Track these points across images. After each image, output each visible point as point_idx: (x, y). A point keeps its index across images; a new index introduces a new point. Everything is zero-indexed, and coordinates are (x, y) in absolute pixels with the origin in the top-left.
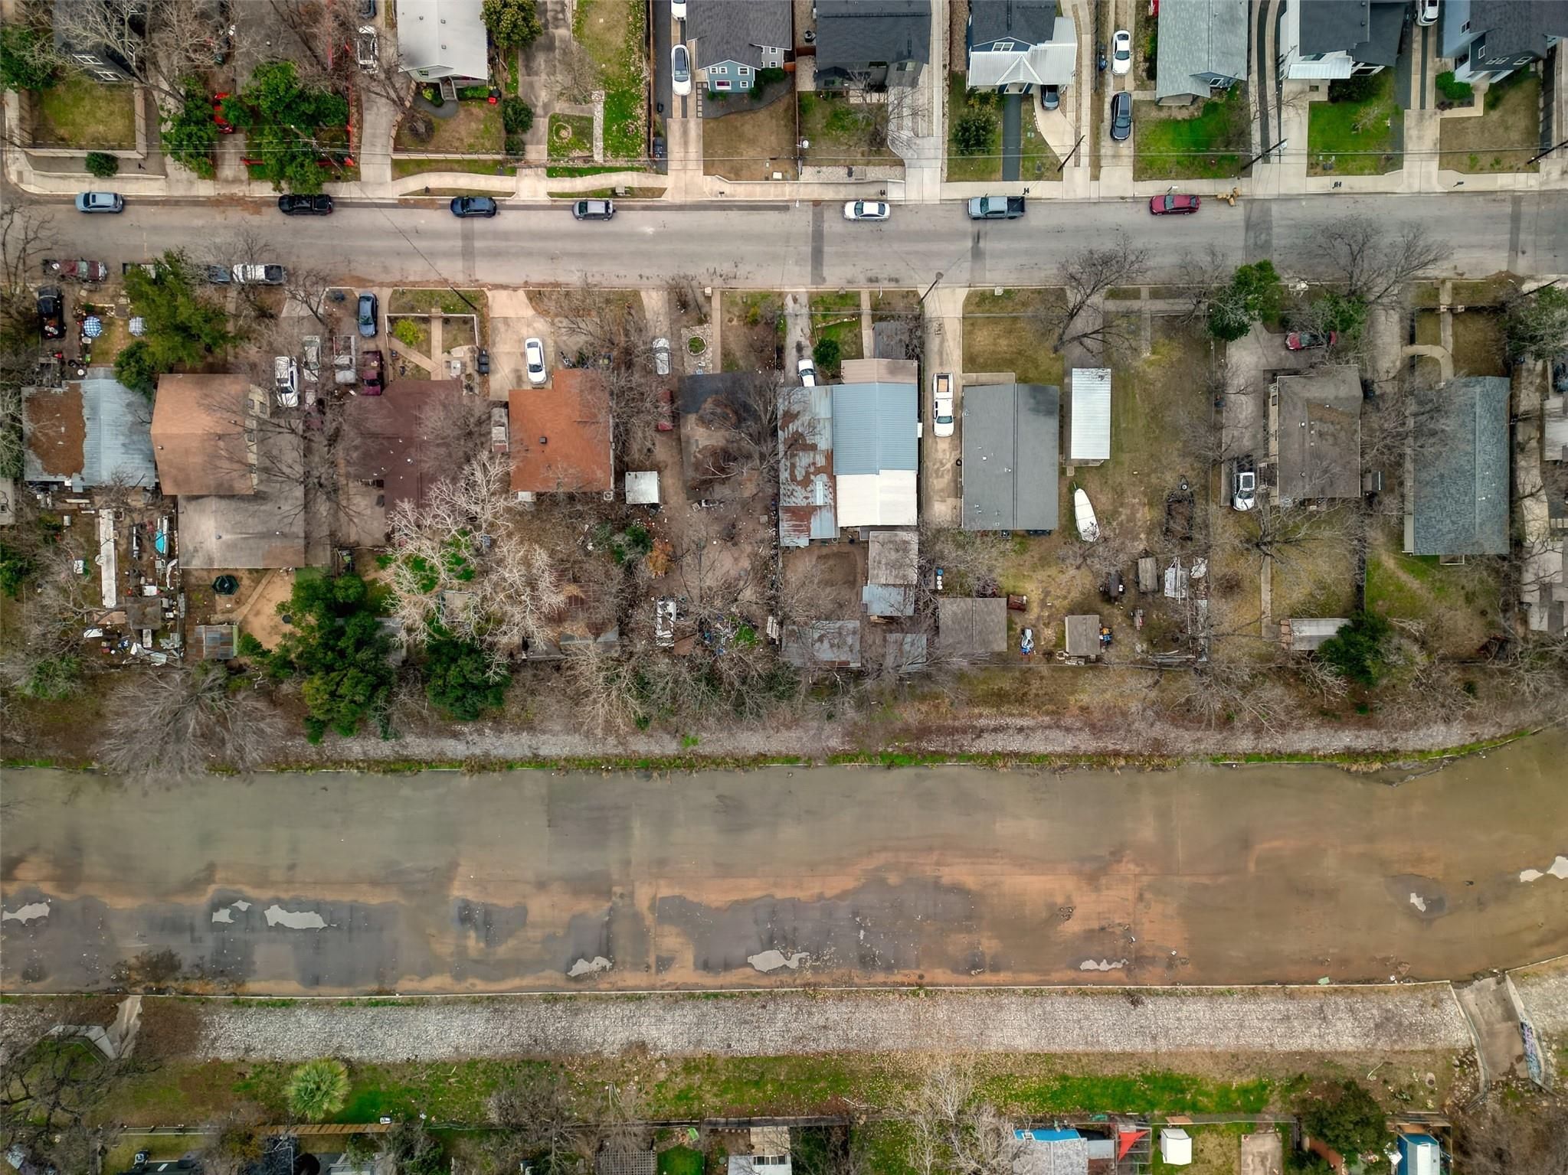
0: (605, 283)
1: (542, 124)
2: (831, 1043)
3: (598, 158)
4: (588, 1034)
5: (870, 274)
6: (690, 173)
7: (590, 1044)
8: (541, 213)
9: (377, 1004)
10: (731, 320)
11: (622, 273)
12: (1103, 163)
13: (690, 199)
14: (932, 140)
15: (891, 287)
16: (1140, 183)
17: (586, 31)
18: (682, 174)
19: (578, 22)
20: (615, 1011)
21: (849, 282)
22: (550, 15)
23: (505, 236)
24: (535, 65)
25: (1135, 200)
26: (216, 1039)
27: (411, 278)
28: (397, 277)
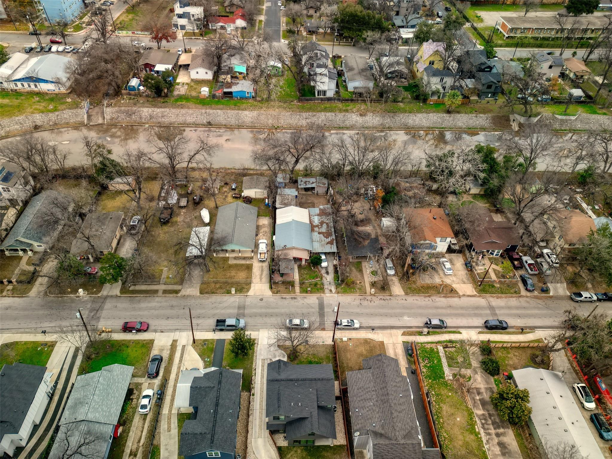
0: (423, 297)
1: (475, 364)
2: (304, 115)
3: (440, 348)
4: (378, 119)
5: (296, 300)
6: (391, 342)
7: (376, 116)
8: (462, 325)
9: (442, 128)
10: (360, 283)
11: (416, 302)
12: (170, 347)
13: (389, 331)
14: (262, 358)
15: (284, 295)
16: (151, 338)
17: (466, 414)
18: (395, 342)
19: (471, 419)
20: (371, 125)
21: (305, 298)
22: (490, 422)
23: (476, 315)
24: (489, 394)
25: (155, 331)
26: (487, 119)
27: (514, 299)
28: (521, 299)
